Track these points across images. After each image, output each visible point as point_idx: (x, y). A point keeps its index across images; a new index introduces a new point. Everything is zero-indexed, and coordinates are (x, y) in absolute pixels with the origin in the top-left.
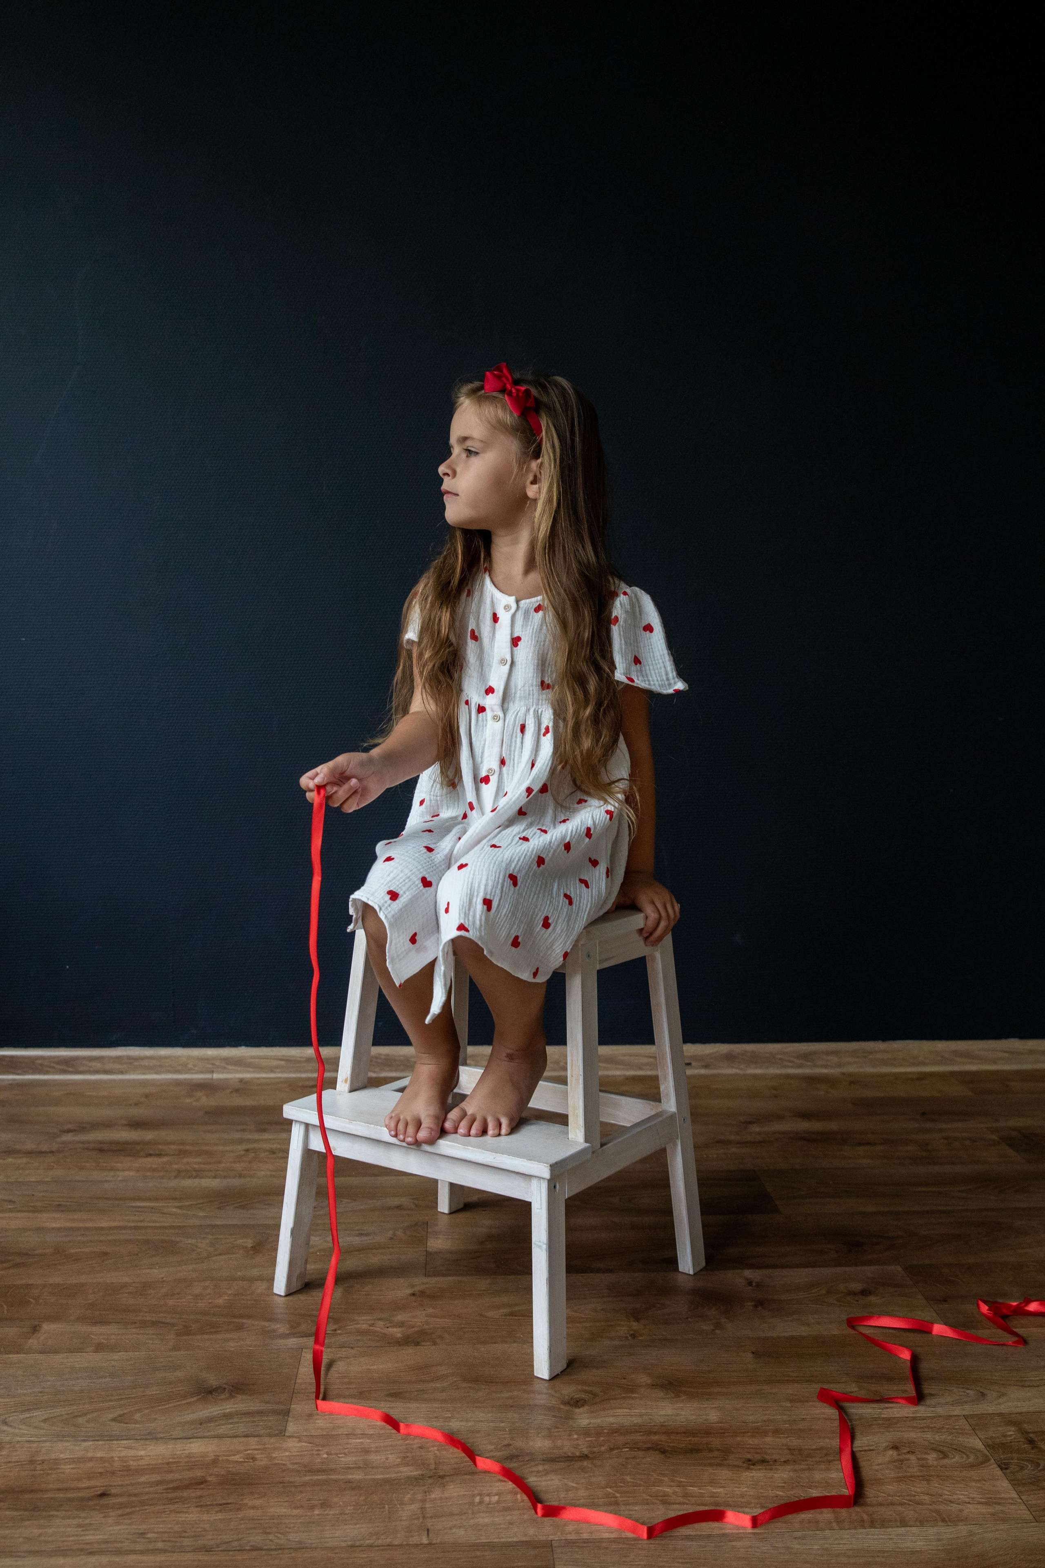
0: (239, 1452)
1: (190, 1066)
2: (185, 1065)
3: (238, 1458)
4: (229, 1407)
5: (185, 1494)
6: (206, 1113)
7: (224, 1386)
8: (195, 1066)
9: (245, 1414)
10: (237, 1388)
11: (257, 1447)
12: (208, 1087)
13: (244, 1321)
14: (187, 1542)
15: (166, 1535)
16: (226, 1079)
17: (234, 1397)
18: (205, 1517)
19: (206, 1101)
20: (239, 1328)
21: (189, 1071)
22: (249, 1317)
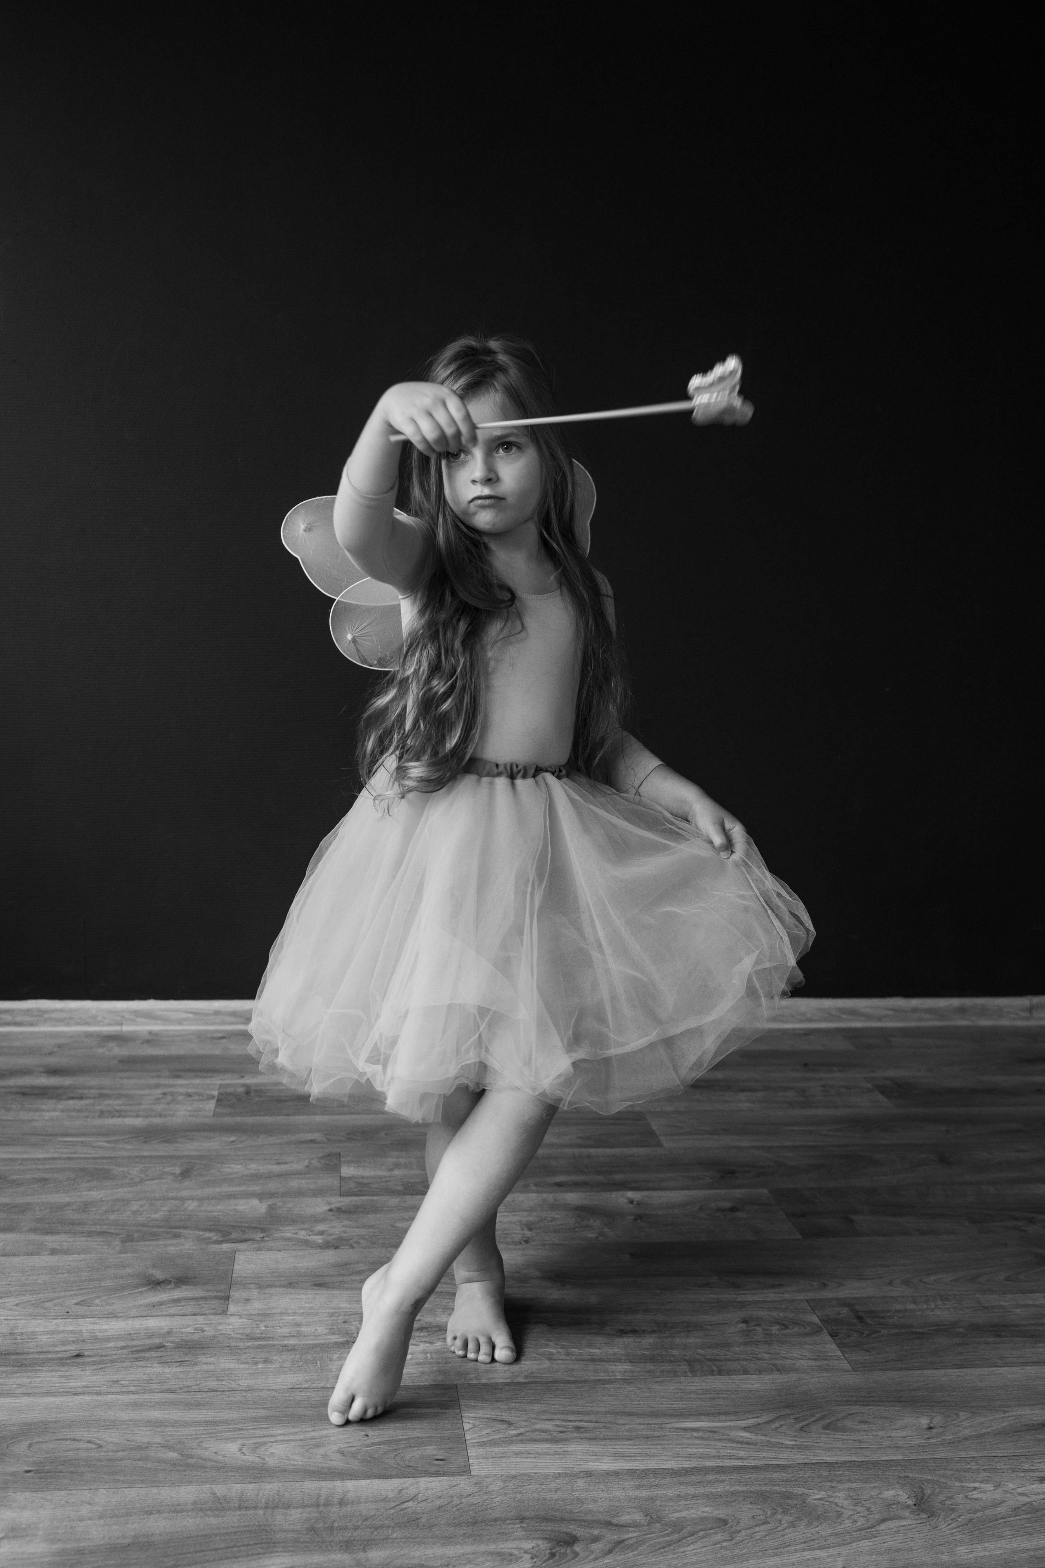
0: (189, 1326)
1: (99, 1018)
2: (95, 1017)
3: (189, 1330)
4: (177, 1294)
5: (148, 1355)
6: (121, 1061)
7: (170, 1279)
8: (105, 1018)
9: (190, 1299)
10: (181, 1281)
11: (204, 1322)
12: (119, 1039)
13: (181, 1231)
14: (154, 1386)
15: (136, 1382)
16: (134, 1032)
17: (178, 1287)
18: (167, 1370)
19: (118, 1051)
20: (177, 1236)
21: (98, 1023)
22: (185, 1228)
